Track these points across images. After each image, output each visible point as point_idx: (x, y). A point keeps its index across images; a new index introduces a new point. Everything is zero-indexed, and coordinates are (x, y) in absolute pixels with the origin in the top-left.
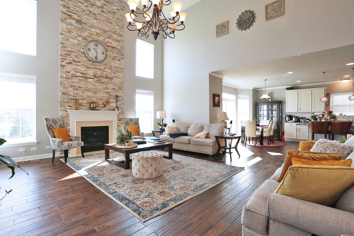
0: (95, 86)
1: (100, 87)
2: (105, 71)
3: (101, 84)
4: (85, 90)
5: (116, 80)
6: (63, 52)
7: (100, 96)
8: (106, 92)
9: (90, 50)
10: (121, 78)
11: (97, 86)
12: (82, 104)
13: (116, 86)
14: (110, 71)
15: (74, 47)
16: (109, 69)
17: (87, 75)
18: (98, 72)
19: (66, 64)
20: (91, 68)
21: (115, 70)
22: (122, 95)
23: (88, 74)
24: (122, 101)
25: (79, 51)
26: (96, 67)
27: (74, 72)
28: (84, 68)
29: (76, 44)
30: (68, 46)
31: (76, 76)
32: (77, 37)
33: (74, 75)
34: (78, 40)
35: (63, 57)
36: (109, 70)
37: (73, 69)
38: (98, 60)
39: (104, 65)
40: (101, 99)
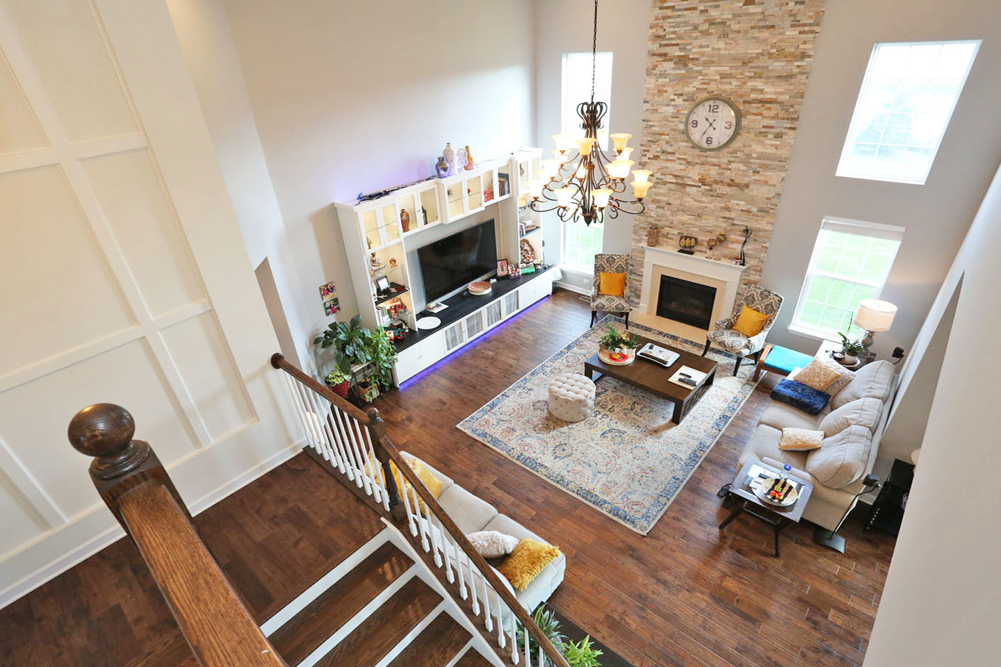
0: (700, 202)
1: (711, 206)
2: (730, 169)
3: (713, 198)
4: (678, 210)
5: (756, 191)
6: (644, 138)
7: (709, 225)
8: (724, 218)
9: (697, 124)
10: (775, 186)
11: (704, 202)
12: (669, 236)
13: (752, 204)
14: (745, 168)
15: (666, 123)
16: (742, 162)
17: (685, 180)
18: (711, 172)
19: (649, 161)
20: (697, 163)
21: (761, 164)
22: (769, 227)
23: (688, 177)
24: (765, 243)
25: (675, 130)
26: (709, 159)
27: (662, 174)
28: (681, 164)
29: (669, 116)
30: (655, 124)
31: (664, 182)
32: (674, 100)
33: (661, 179)
34: (675, 106)
35: (645, 148)
36: (742, 164)
37: (659, 169)
38: (715, 145)
39: (731, 153)
40: (708, 232)
